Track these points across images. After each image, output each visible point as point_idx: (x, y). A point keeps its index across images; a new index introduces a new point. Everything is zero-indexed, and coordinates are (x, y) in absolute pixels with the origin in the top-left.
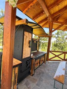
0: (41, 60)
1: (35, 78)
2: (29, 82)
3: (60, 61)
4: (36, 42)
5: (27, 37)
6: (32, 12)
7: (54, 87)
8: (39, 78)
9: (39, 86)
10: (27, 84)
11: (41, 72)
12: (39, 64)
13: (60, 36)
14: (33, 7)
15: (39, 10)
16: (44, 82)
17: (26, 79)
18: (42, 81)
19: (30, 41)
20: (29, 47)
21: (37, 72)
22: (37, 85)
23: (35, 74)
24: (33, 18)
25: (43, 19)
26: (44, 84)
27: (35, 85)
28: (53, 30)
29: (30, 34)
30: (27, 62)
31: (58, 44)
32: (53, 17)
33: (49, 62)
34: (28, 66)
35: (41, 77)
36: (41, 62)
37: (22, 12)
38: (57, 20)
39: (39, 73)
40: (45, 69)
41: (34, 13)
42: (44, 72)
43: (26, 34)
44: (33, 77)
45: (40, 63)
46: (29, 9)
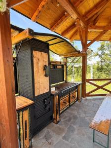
0: (71, 96)
1: (61, 127)
2: (51, 133)
3: (105, 95)
4: (60, 67)
5: (39, 60)
6: (47, 17)
7: (94, 141)
8: (69, 126)
9: (68, 141)
10: (47, 138)
11: (72, 116)
12: (68, 104)
13: (106, 52)
14: (46, 6)
15: (59, 11)
16: (76, 132)
17: (46, 128)
18: (72, 131)
19: (46, 66)
20: (46, 76)
21: (66, 117)
22: (64, 138)
23: (62, 120)
24: (52, 27)
25: (68, 26)
26: (77, 137)
27: (60, 138)
28: (88, 42)
29: (45, 55)
30: (44, 102)
31: (105, 67)
32: (86, 19)
33: (87, 100)
34: (47, 108)
35: (72, 125)
36: (71, 100)
37: (30, 19)
38: (94, 24)
39: (68, 118)
40: (80, 111)
41: (51, 17)
42: (78, 116)
43: (37, 54)
44: (58, 125)
45: (69, 102)
46: (40, 12)
